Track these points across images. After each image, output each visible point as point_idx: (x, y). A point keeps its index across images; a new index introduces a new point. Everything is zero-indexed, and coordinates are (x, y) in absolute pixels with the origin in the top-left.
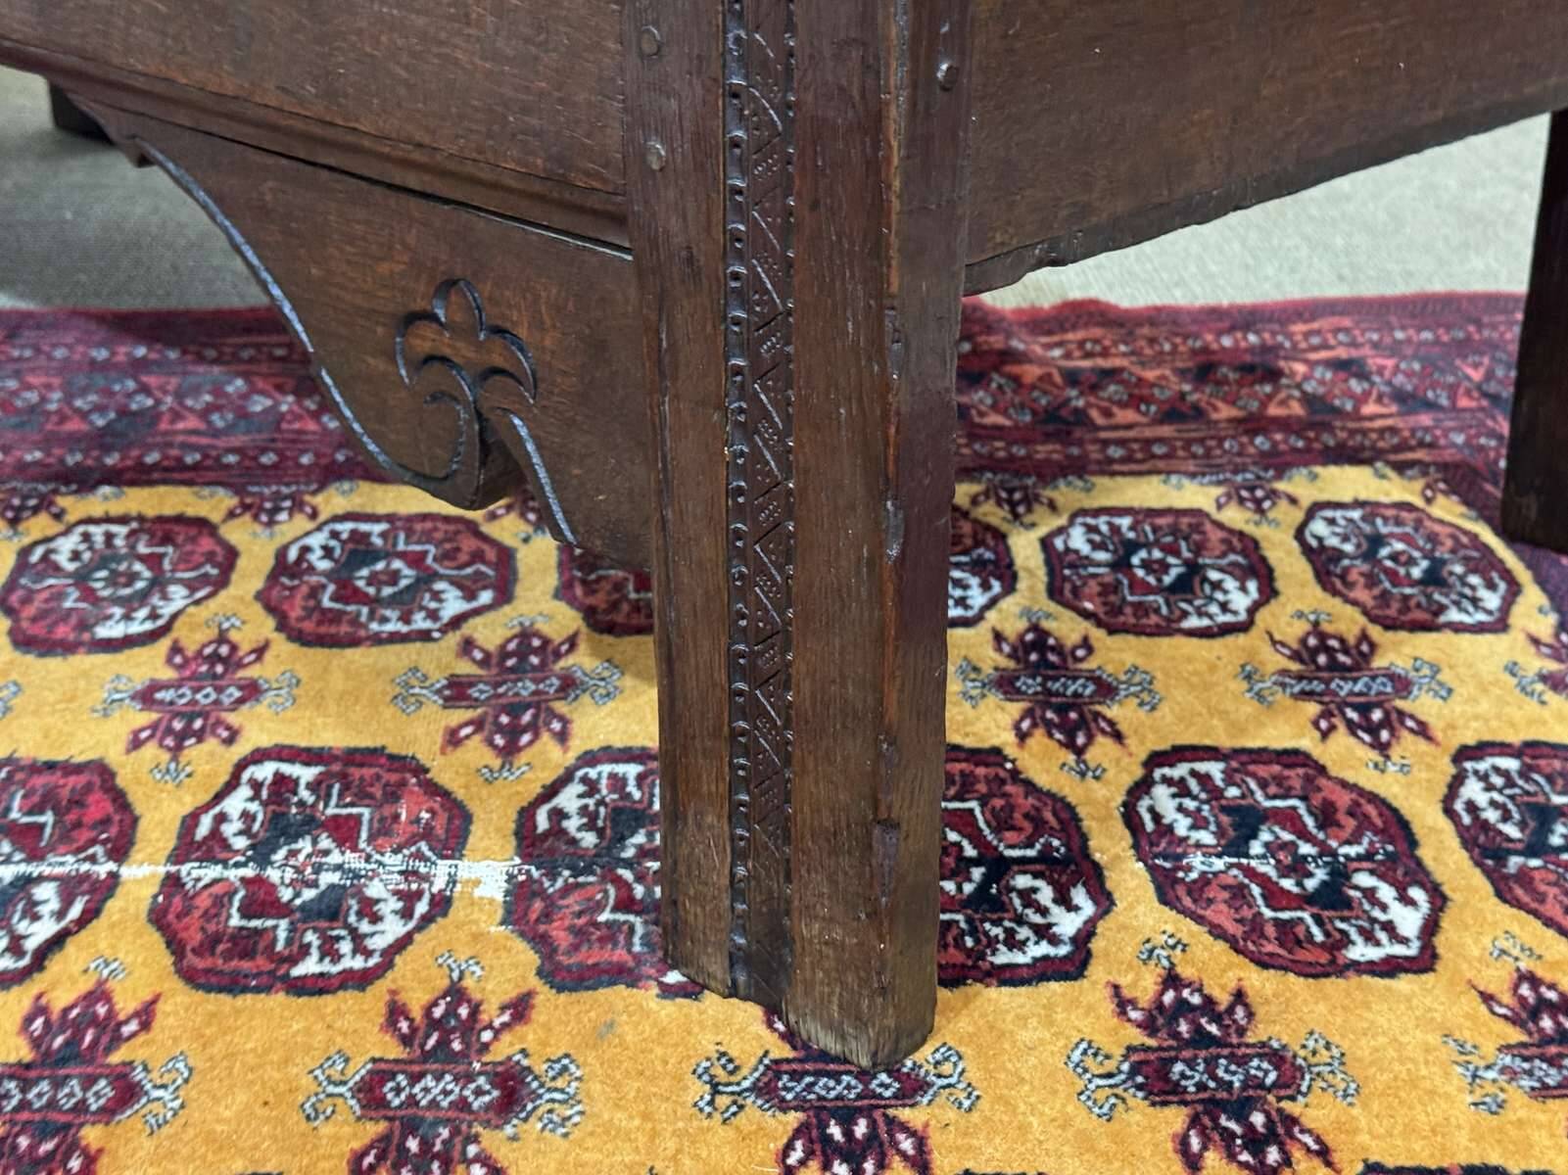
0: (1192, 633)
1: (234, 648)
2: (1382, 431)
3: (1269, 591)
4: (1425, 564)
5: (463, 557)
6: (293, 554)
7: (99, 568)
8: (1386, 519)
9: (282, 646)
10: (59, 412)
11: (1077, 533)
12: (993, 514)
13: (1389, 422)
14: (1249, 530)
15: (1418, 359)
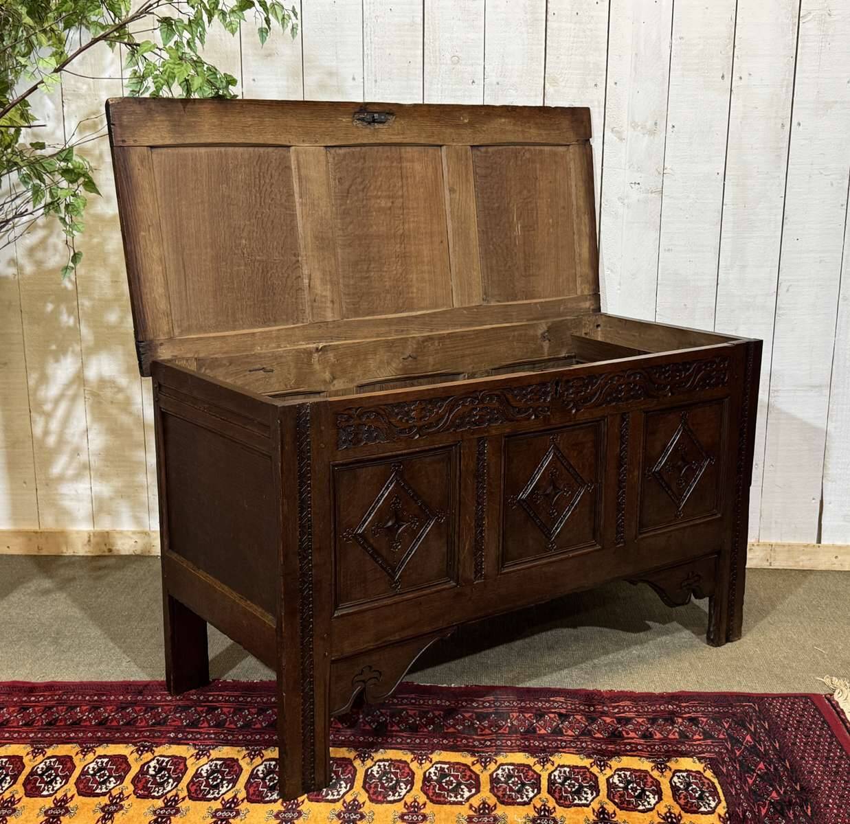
0: (640, 811)
1: (418, 804)
2: (697, 745)
3: (660, 799)
4: (699, 792)
5: (467, 778)
6: (427, 774)
7: (384, 776)
8: (692, 777)
9: (429, 804)
10: (363, 722)
11: (616, 776)
12: (595, 770)
13: (700, 742)
14: (659, 779)
15: (713, 719)
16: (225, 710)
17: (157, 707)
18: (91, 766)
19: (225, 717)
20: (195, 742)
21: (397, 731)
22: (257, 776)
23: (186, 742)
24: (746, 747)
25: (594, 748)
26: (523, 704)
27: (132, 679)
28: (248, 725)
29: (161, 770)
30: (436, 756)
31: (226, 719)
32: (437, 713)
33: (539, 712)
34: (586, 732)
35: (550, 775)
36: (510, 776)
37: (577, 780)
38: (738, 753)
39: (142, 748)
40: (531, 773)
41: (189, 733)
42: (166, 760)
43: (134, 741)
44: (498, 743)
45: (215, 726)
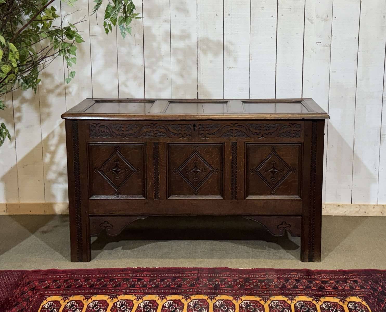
2: (358, 291)
4: (361, 311)
5: (258, 306)
6: (241, 305)
7: (222, 307)
8: (357, 304)
10: (208, 284)
11: (324, 305)
12: (314, 302)
13: (359, 290)
14: (342, 305)
15: (364, 281)
16: (146, 280)
17: (115, 279)
18: (91, 304)
19: (146, 283)
20: (135, 294)
21: (224, 287)
22: (165, 307)
23: (131, 293)
24: (379, 292)
25: (313, 294)
26: (279, 276)
27: (101, 268)
28: (157, 286)
29: (122, 305)
30: (243, 298)
31: (147, 284)
32: (241, 280)
33: (286, 279)
34: (308, 287)
35: (295, 305)
36: (277, 306)
37: (307, 306)
38: (376, 294)
39: (112, 297)
40: (286, 304)
41: (132, 290)
42: (124, 301)
43: (108, 293)
44: (270, 292)
45: (143, 287)
